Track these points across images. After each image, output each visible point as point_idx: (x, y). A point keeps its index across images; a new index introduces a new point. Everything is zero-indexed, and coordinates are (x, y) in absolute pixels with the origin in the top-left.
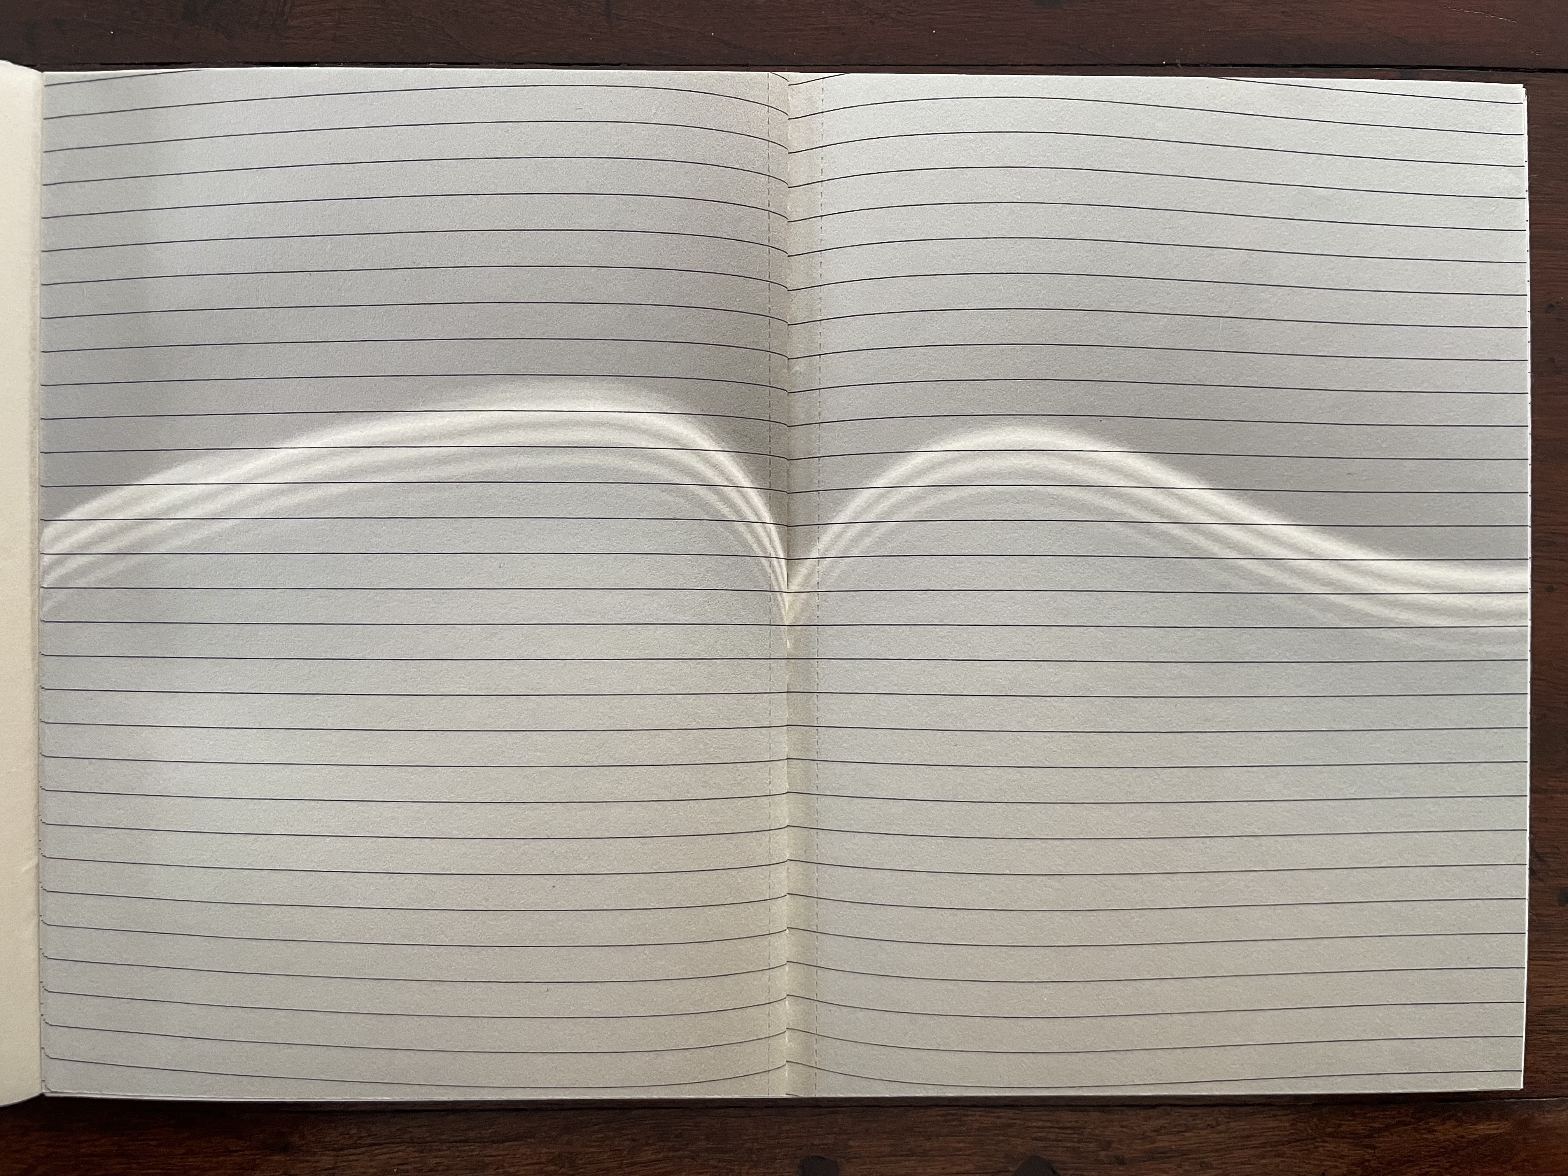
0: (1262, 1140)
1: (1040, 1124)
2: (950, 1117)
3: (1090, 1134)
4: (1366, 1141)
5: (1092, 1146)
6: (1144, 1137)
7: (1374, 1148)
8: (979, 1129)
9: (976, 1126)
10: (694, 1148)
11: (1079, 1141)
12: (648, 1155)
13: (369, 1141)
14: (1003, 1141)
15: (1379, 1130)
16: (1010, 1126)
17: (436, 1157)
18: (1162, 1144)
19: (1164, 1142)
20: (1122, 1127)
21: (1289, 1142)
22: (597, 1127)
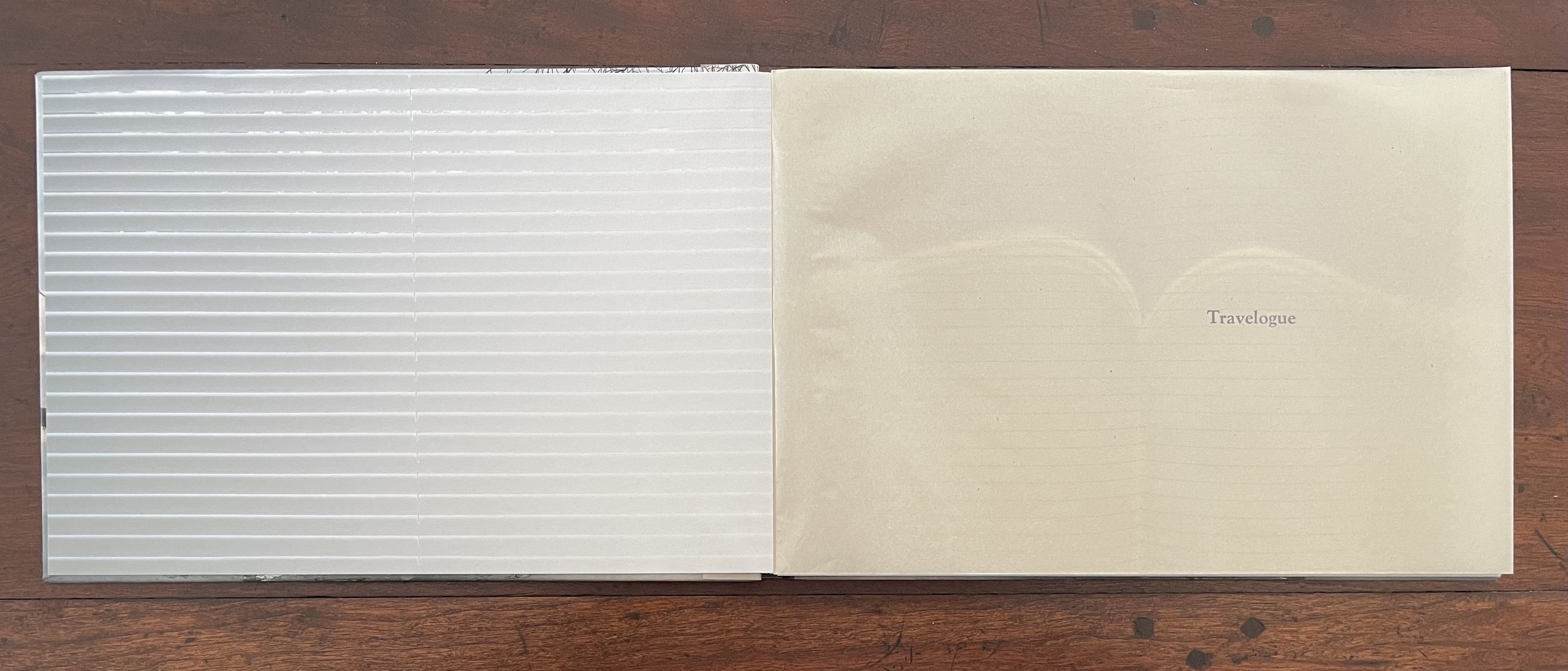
0: (1367, 610)
1: (1255, 601)
2: (1210, 599)
3: (1280, 606)
4: (1419, 611)
5: (1281, 613)
6: (1307, 607)
7: (1423, 614)
8: (1224, 604)
9: (1223, 602)
10: (1081, 613)
11: (1275, 610)
12: (1058, 616)
13: (920, 609)
14: (1236, 610)
15: (1426, 605)
16: (1239, 603)
17: (954, 616)
18: (1316, 611)
19: (1318, 610)
20: (1296, 603)
21: (1381, 611)
22: (1033, 603)
